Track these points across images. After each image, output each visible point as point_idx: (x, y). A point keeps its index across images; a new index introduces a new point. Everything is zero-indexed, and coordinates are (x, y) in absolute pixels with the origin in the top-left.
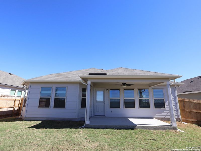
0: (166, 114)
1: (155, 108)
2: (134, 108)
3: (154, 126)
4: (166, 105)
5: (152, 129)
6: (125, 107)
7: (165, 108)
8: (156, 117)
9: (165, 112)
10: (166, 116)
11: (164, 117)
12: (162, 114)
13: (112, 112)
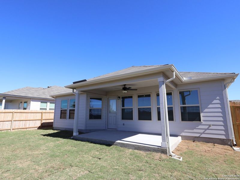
0: (202, 131)
1: (182, 120)
2: (151, 120)
3: (135, 145)
4: (203, 116)
5: (133, 148)
6: (139, 119)
7: (200, 120)
8: (183, 134)
9: (200, 127)
10: (202, 134)
13: (124, 124)
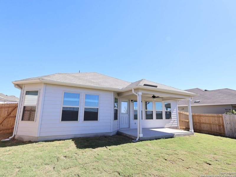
1: (166, 119)
2: (153, 119)
7: (171, 119)
8: (166, 126)
11: (170, 126)
12: (170, 124)
13: (135, 123)
